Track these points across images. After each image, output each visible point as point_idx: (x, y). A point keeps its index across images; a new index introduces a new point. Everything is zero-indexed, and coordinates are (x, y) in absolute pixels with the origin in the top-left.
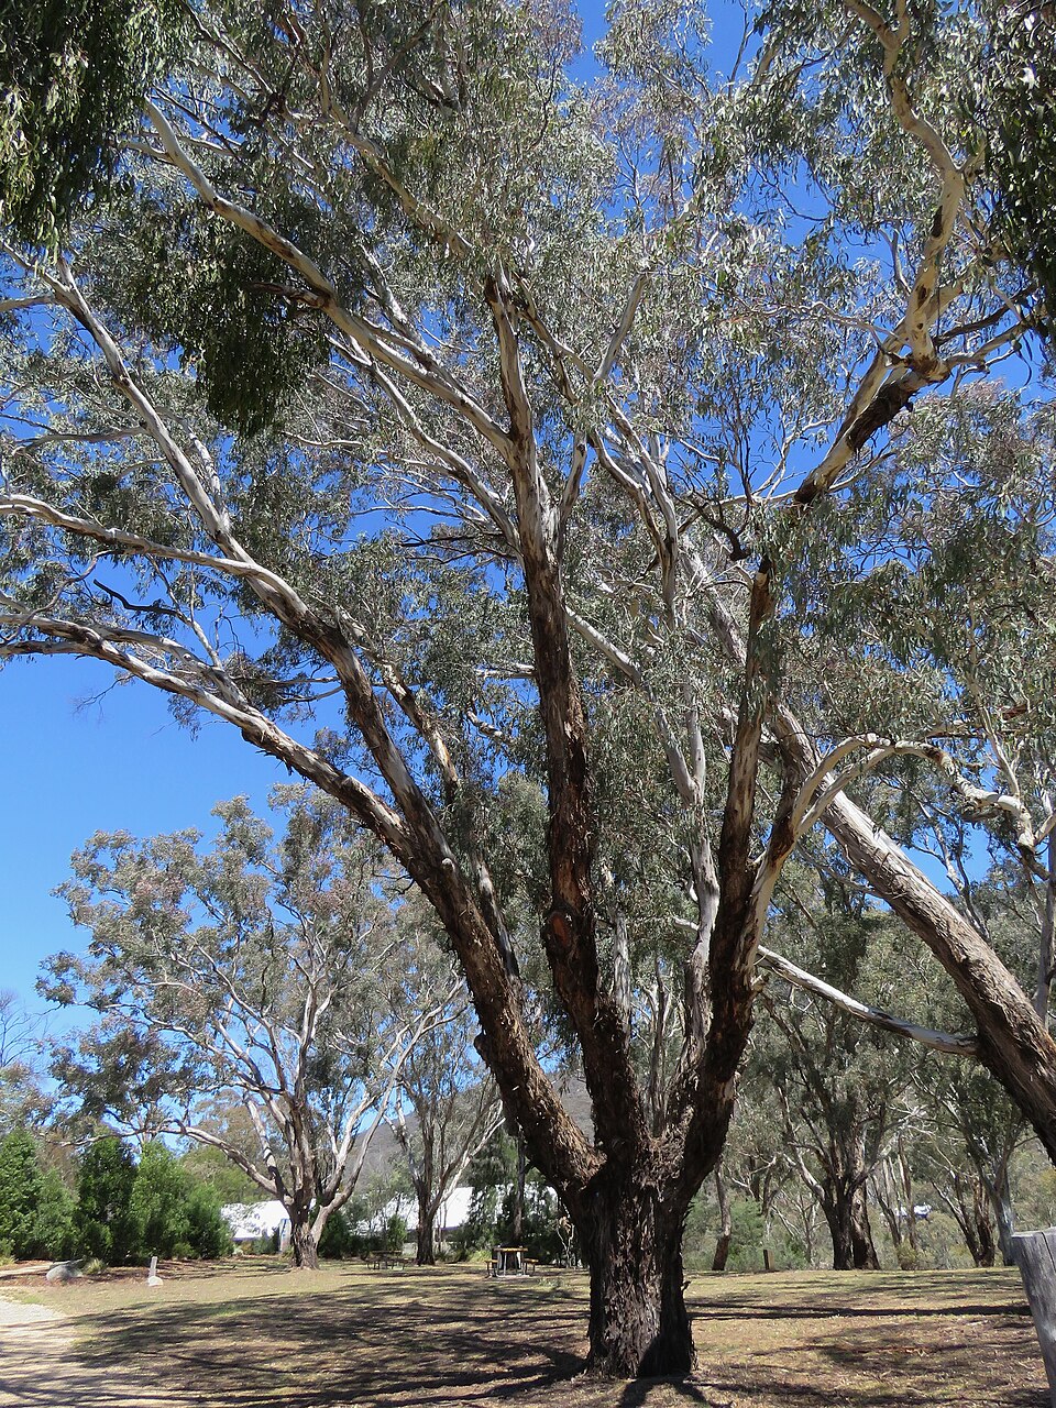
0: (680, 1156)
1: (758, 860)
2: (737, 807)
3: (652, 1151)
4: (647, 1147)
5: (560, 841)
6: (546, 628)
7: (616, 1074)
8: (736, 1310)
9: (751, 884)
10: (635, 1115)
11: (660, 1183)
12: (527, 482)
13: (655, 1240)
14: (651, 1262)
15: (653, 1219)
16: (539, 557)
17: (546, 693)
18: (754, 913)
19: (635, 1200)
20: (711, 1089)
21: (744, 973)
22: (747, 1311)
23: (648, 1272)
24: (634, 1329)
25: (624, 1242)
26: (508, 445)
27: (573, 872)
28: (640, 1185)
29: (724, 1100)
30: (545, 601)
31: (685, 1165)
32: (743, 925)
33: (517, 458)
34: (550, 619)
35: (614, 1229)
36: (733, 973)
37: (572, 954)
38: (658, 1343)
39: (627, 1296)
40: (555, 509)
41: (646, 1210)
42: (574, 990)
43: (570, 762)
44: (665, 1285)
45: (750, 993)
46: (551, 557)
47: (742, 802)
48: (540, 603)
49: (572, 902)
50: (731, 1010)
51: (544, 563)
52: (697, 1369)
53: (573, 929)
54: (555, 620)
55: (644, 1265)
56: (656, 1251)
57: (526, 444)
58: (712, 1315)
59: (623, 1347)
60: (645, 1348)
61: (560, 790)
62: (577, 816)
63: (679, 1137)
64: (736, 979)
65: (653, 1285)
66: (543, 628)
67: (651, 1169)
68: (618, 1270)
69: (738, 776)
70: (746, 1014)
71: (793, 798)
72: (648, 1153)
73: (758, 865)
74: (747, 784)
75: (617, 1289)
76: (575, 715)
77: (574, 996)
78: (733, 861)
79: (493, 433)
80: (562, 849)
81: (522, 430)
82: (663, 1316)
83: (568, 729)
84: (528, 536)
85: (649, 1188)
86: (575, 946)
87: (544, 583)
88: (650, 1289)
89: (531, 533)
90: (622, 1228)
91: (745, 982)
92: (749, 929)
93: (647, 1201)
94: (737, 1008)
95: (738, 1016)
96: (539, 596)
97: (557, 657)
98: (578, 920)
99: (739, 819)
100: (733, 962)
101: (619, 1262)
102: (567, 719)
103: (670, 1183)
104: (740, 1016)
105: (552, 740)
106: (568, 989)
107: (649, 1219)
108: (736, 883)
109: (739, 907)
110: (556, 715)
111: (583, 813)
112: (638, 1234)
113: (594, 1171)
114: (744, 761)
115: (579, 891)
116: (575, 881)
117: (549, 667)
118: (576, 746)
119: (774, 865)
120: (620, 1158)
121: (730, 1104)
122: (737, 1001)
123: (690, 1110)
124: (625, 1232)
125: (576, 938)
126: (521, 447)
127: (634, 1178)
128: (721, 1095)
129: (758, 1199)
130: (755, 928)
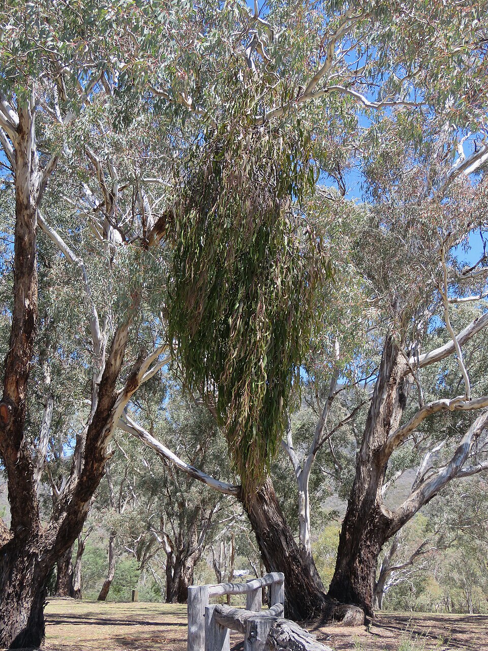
0: (55, 538)
1: (120, 391)
2: (113, 362)
3: (40, 534)
4: (37, 532)
5: (12, 365)
6: (23, 244)
7: (25, 492)
8: (86, 620)
9: (114, 403)
10: (34, 515)
11: (41, 551)
12: (24, 158)
13: (33, 580)
14: (28, 591)
15: (33, 570)
16: (25, 202)
17: (18, 279)
18: (112, 418)
19: (25, 559)
20: (77, 505)
21: (102, 448)
22: (92, 621)
23: (25, 597)
24: (12, 624)
25: (15, 580)
26: (16, 136)
27: (17, 383)
28: (29, 551)
29: (83, 511)
30: (25, 227)
31: (56, 542)
32: (106, 424)
33: (19, 144)
34: (26, 239)
35: (11, 573)
36: (96, 448)
37: (9, 427)
38: (25, 632)
39: (12, 608)
40: (41, 173)
41: (30, 564)
42: (7, 446)
43: (25, 321)
44: (34, 604)
45: (104, 458)
46: (32, 202)
47: (116, 360)
48: (22, 228)
49: (13, 399)
50: (92, 467)
51: (28, 206)
52: (43, 645)
53: (12, 414)
54: (29, 240)
55: (24, 593)
56: (31, 586)
57: (26, 137)
58: (71, 622)
59: (5, 633)
60: (17, 634)
61: (16, 336)
62: (24, 352)
63: (56, 528)
64: (97, 451)
65: (27, 603)
66: (21, 243)
67: (37, 543)
68: (9, 594)
69: (116, 347)
70: (101, 469)
71: (142, 363)
72: (37, 535)
73: (119, 394)
74: (120, 352)
75: (7, 604)
76: (32, 295)
77: (7, 449)
78: (106, 390)
79: (7, 127)
80: (12, 369)
81: (25, 129)
82: (30, 619)
83: (27, 302)
84: (20, 189)
85: (34, 553)
86: (11, 423)
87: (26, 218)
88: (25, 605)
89: (22, 188)
90: (15, 573)
91: (102, 453)
92: (108, 426)
93: (32, 560)
94: (96, 465)
95: (96, 470)
96: (22, 224)
97: (27, 260)
98: (15, 409)
99: (113, 369)
100: (97, 442)
101: (10, 591)
102: (27, 296)
103: (46, 551)
104: (97, 469)
105: (17, 307)
106: (4, 446)
107: (31, 569)
108: (106, 401)
109: (105, 414)
110: (22, 294)
111: (28, 351)
112: (23, 577)
113: (6, 542)
114: (120, 339)
115: (18, 394)
116: (17, 387)
117: (22, 265)
118: (30, 313)
119: (126, 396)
120: (21, 537)
121: (86, 514)
122: (96, 462)
123: (65, 514)
124: (17, 575)
125: (12, 419)
126: (23, 138)
127: (27, 548)
128: (81, 508)
129: (139, 560)
130: (111, 426)
